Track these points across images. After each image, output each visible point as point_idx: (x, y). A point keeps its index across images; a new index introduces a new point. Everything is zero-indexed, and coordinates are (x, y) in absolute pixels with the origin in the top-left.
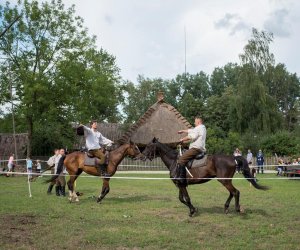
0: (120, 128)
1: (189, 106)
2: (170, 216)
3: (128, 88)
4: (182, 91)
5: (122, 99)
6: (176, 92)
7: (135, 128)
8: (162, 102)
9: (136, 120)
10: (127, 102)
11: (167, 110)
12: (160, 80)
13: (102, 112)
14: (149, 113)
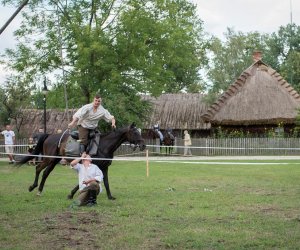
0: (203, 101)
1: (295, 69)
2: (273, 213)
3: (214, 46)
4: (286, 49)
5: (205, 61)
6: (279, 50)
7: (224, 99)
8: (260, 63)
9: (225, 89)
10: (212, 65)
11: (266, 75)
12: (257, 35)
13: (179, 79)
14: (242, 79)
